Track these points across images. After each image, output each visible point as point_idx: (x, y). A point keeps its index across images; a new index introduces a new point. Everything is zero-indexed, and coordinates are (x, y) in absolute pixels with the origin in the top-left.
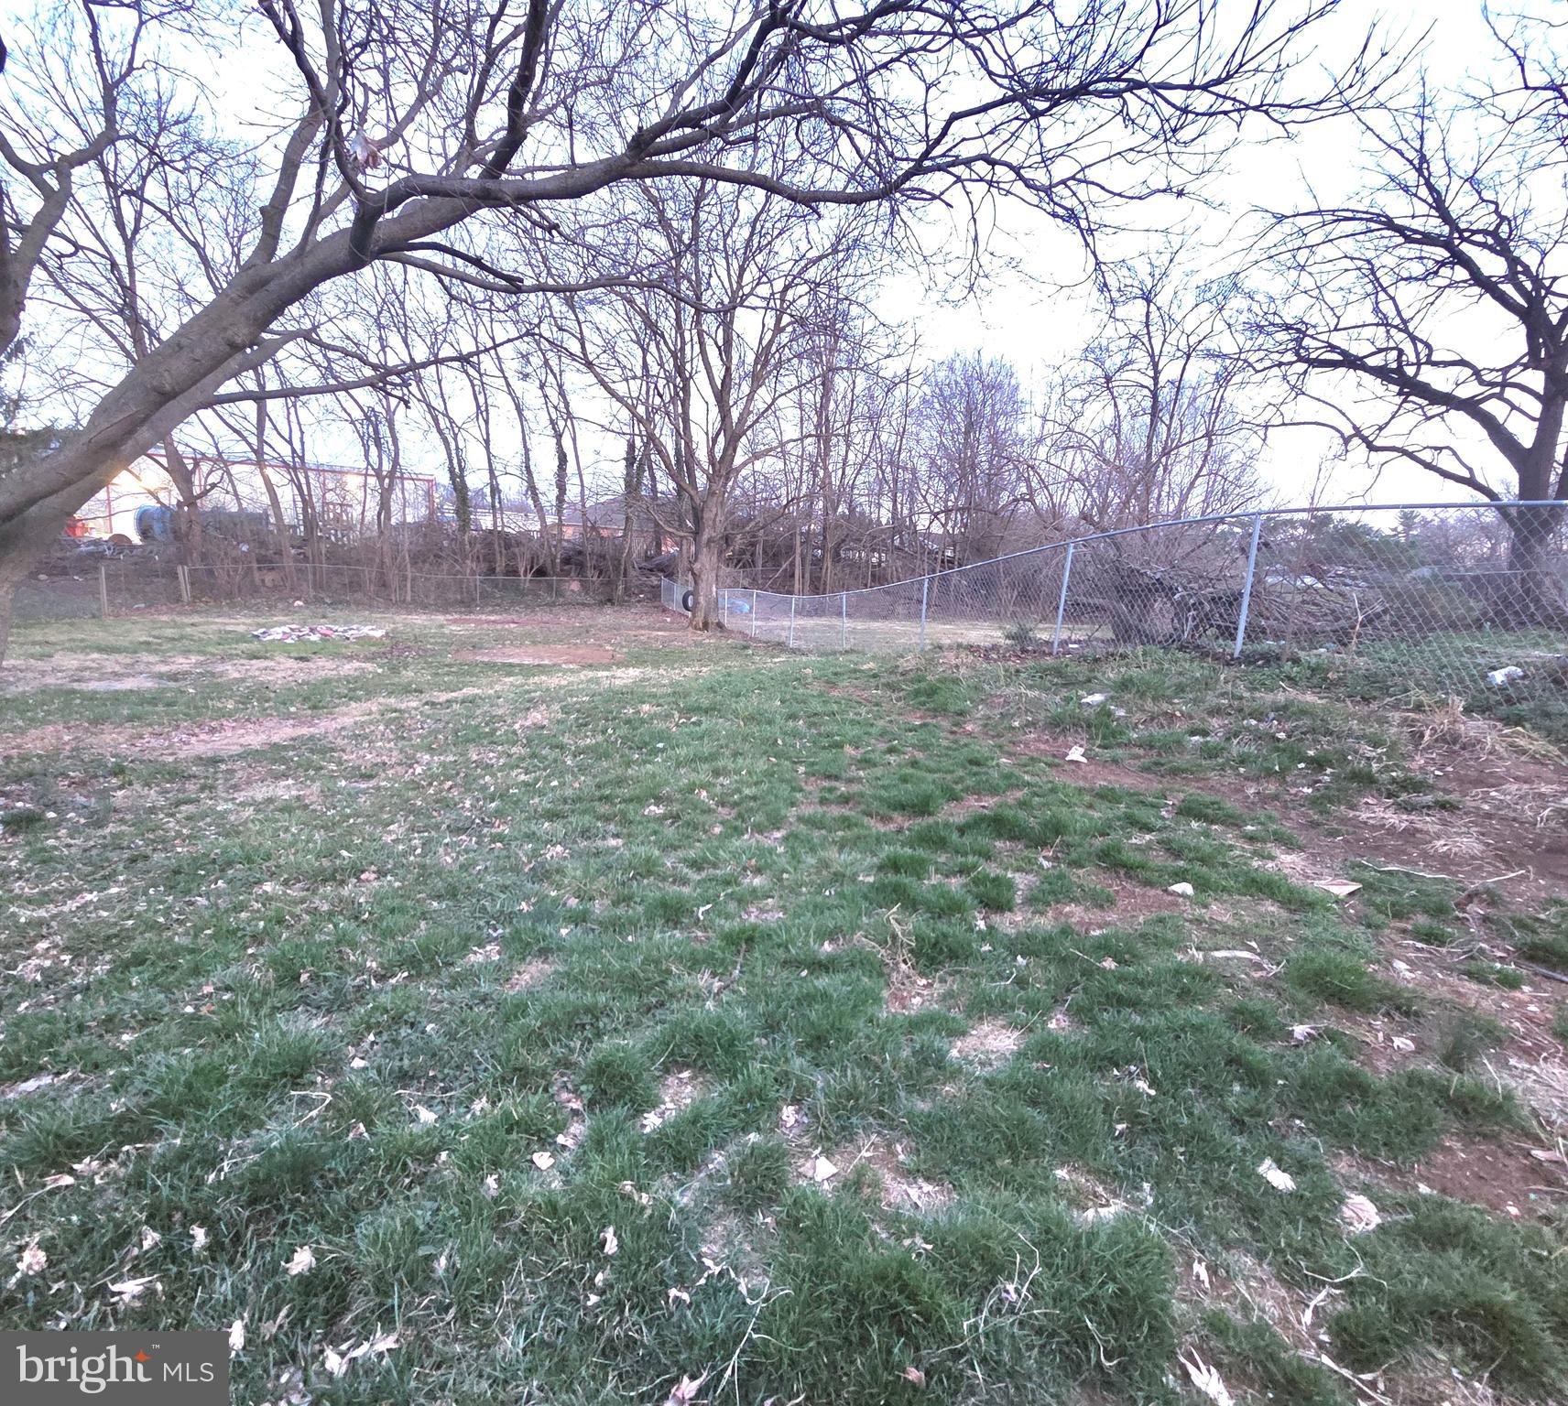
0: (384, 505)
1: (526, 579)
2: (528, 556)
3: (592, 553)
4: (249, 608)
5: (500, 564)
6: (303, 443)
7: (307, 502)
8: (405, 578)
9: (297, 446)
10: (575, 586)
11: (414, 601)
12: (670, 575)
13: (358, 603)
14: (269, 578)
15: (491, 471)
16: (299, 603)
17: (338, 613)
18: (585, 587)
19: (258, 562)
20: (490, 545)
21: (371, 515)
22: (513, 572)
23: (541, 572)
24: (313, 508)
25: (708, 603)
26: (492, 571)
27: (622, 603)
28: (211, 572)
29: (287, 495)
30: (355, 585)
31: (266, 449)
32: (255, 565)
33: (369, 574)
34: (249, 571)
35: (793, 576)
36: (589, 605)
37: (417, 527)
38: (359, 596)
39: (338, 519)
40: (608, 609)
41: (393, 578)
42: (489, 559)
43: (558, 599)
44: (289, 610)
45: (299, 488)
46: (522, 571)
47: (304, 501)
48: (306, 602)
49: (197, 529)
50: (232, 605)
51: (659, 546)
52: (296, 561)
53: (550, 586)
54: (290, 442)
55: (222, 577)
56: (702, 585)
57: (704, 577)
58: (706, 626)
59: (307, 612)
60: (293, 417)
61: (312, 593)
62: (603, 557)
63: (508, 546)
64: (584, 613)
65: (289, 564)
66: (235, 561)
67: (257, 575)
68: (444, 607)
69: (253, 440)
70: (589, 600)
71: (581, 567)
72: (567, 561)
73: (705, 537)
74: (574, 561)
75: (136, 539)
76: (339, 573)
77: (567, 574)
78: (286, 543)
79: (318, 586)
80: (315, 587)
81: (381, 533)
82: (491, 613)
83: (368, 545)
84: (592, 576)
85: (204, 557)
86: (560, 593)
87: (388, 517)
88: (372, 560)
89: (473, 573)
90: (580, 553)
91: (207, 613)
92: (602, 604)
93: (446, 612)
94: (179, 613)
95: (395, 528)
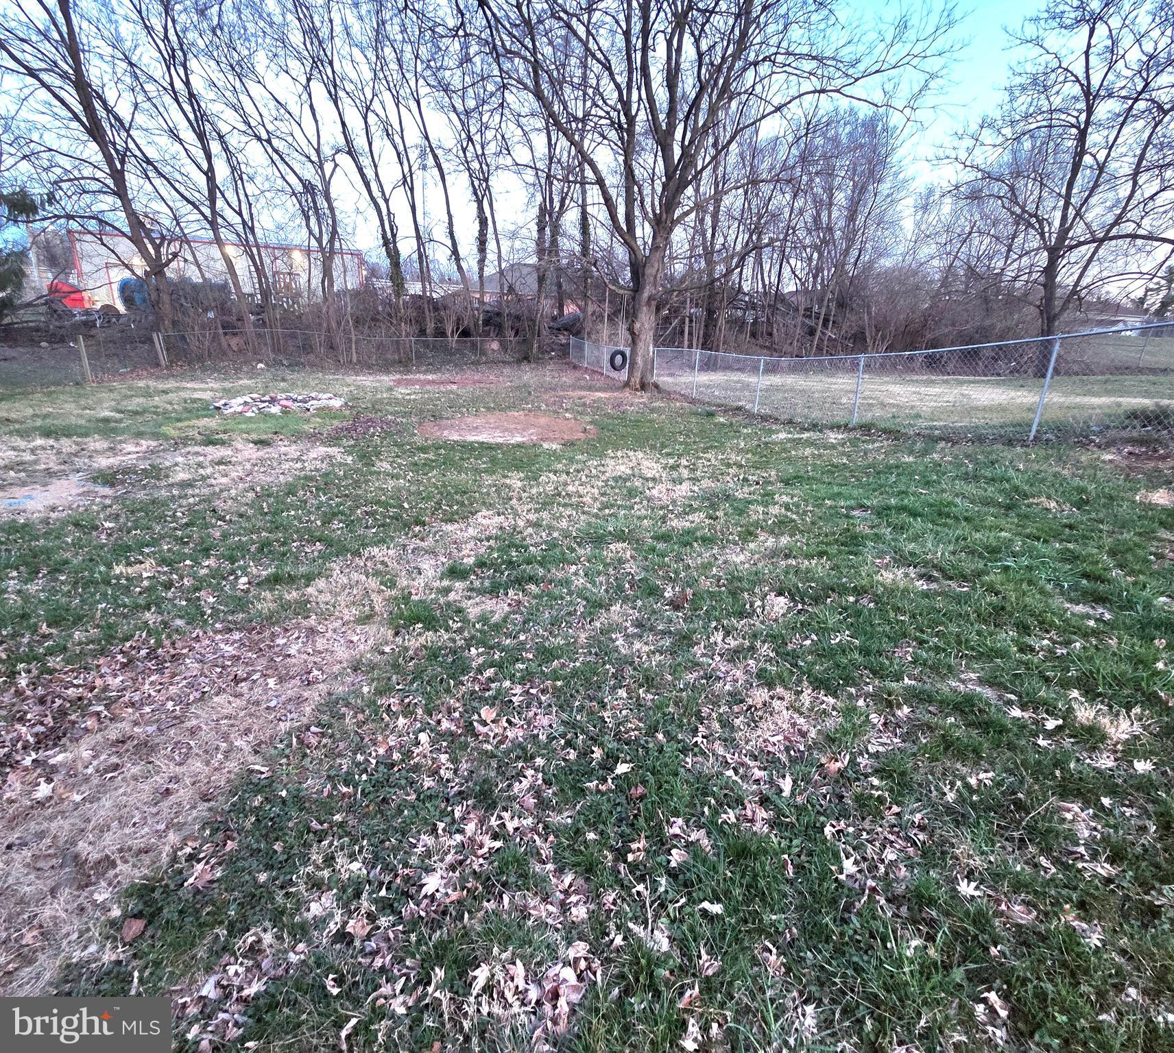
0: (327, 272)
1: (453, 340)
2: (454, 318)
3: (509, 315)
4: (219, 372)
5: (430, 327)
6: (251, 215)
7: (260, 271)
8: (350, 340)
9: (246, 216)
10: (495, 345)
11: (359, 361)
12: (577, 334)
13: (312, 365)
14: (234, 342)
15: (418, 237)
16: (261, 365)
17: (296, 375)
18: (504, 347)
19: (224, 328)
20: (420, 309)
21: (316, 281)
22: (441, 333)
23: (465, 333)
24: (266, 278)
25: (645, 362)
26: (423, 332)
27: (538, 360)
28: (183, 338)
29: (242, 265)
30: (307, 348)
31: (220, 220)
32: (221, 331)
33: (318, 338)
34: (215, 338)
35: (682, 332)
36: (509, 363)
37: (356, 294)
38: (312, 357)
39: (288, 287)
40: (525, 367)
41: (339, 339)
42: (419, 321)
43: (480, 359)
44: (253, 374)
45: (252, 257)
46: (449, 333)
47: (257, 269)
48: (267, 364)
49: (165, 297)
50: (204, 369)
51: (561, 308)
52: (255, 326)
53: (474, 345)
54: (240, 214)
55: (194, 343)
56: (641, 345)
57: (643, 337)
58: (643, 386)
59: (269, 375)
60: (241, 192)
61: (272, 356)
62: (518, 318)
63: (436, 309)
64: (507, 371)
65: (250, 329)
66: (203, 327)
67: (223, 339)
68: (386, 367)
69: (207, 212)
70: (508, 358)
71: (499, 329)
72: (487, 322)
73: (646, 295)
74: (493, 321)
75: (121, 308)
76: (293, 336)
77: (488, 335)
78: (245, 308)
79: (277, 350)
80: (273, 351)
81: (326, 299)
82: (425, 372)
83: (317, 310)
84: (510, 335)
85: (175, 323)
86: (483, 353)
87: (331, 284)
88: (320, 324)
89: (407, 335)
90: (498, 314)
91: (182, 377)
92: (519, 362)
93: (388, 372)
94: (158, 378)
95: (338, 294)
